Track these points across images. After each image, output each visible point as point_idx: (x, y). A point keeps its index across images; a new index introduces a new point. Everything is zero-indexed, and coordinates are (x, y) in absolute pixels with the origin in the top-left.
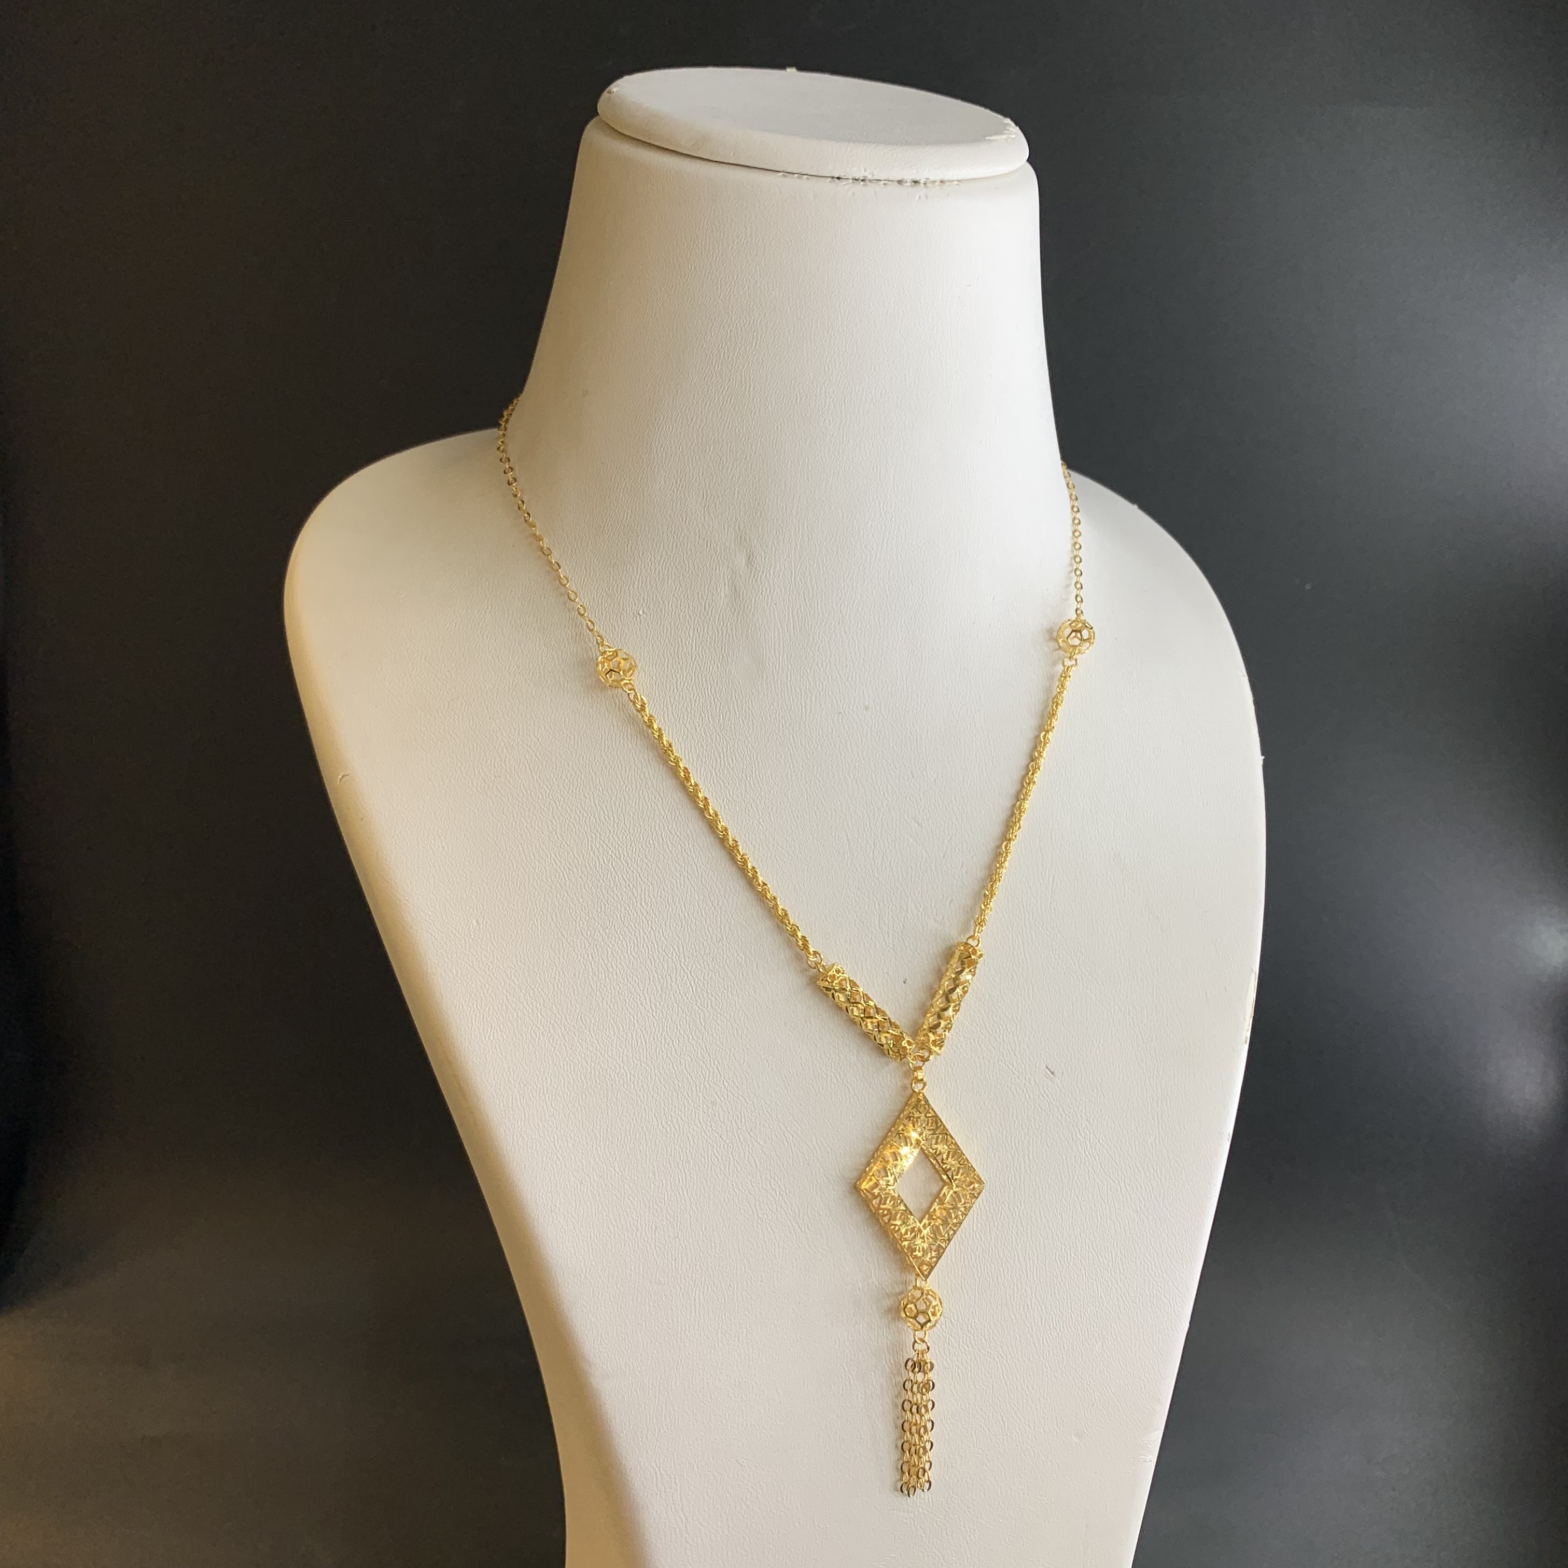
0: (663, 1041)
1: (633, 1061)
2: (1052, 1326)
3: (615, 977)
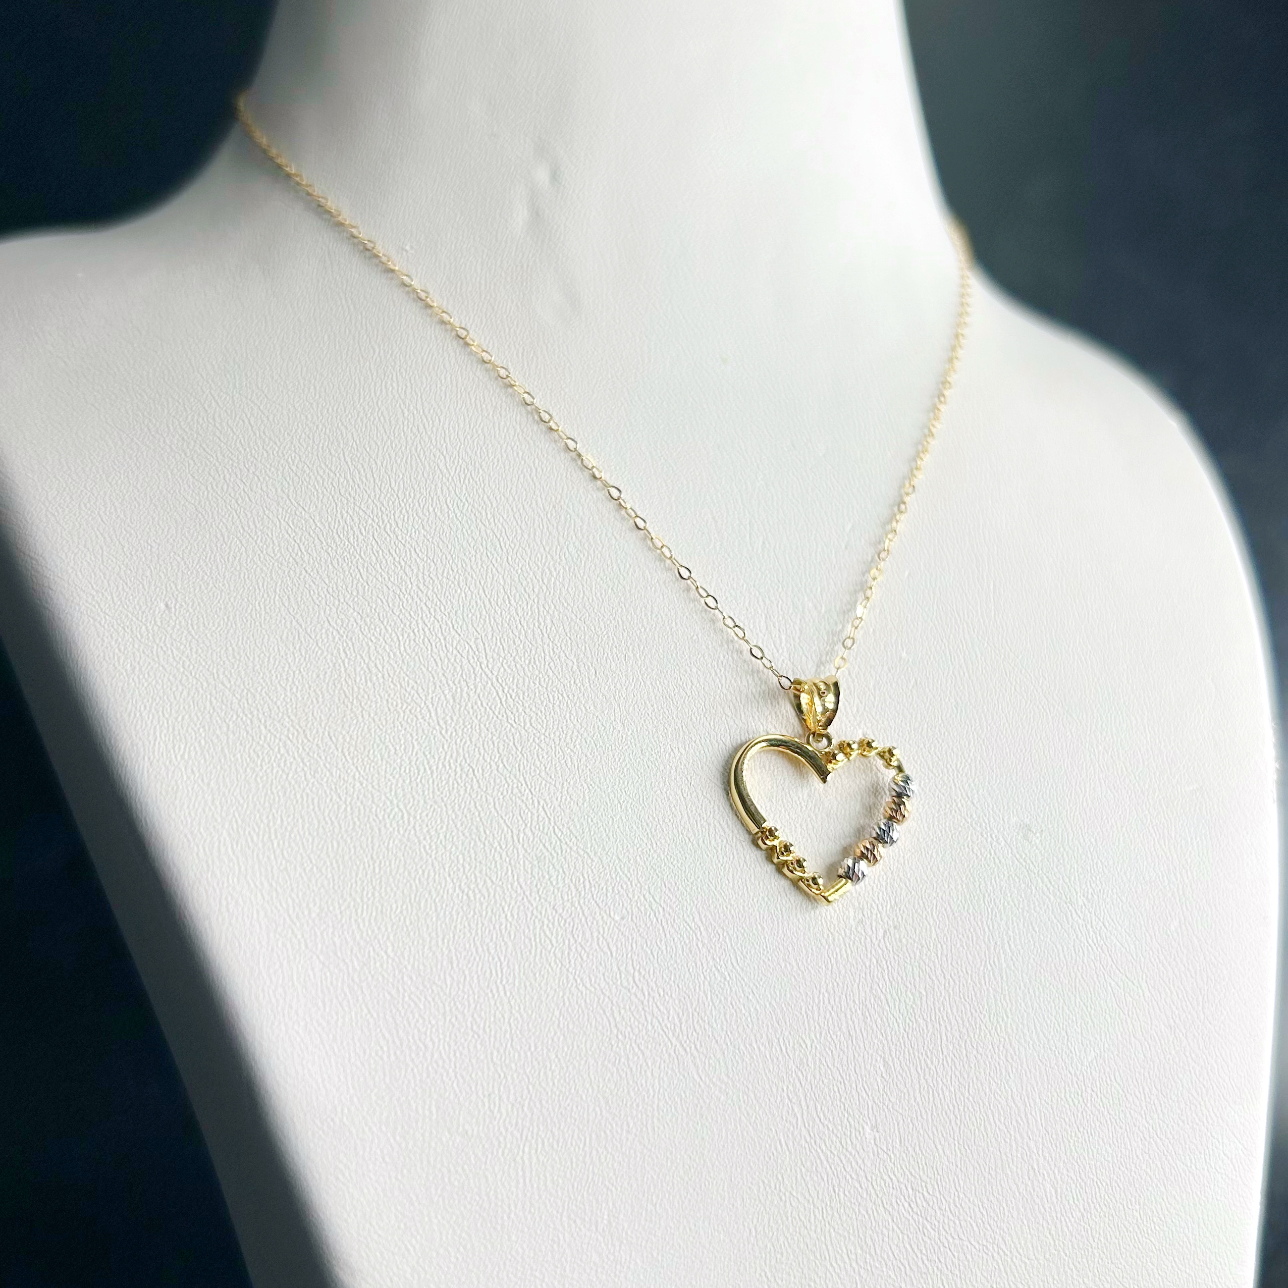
0: (458, 769)
1: (413, 797)
2: (1071, 1202)
3: (381, 680)
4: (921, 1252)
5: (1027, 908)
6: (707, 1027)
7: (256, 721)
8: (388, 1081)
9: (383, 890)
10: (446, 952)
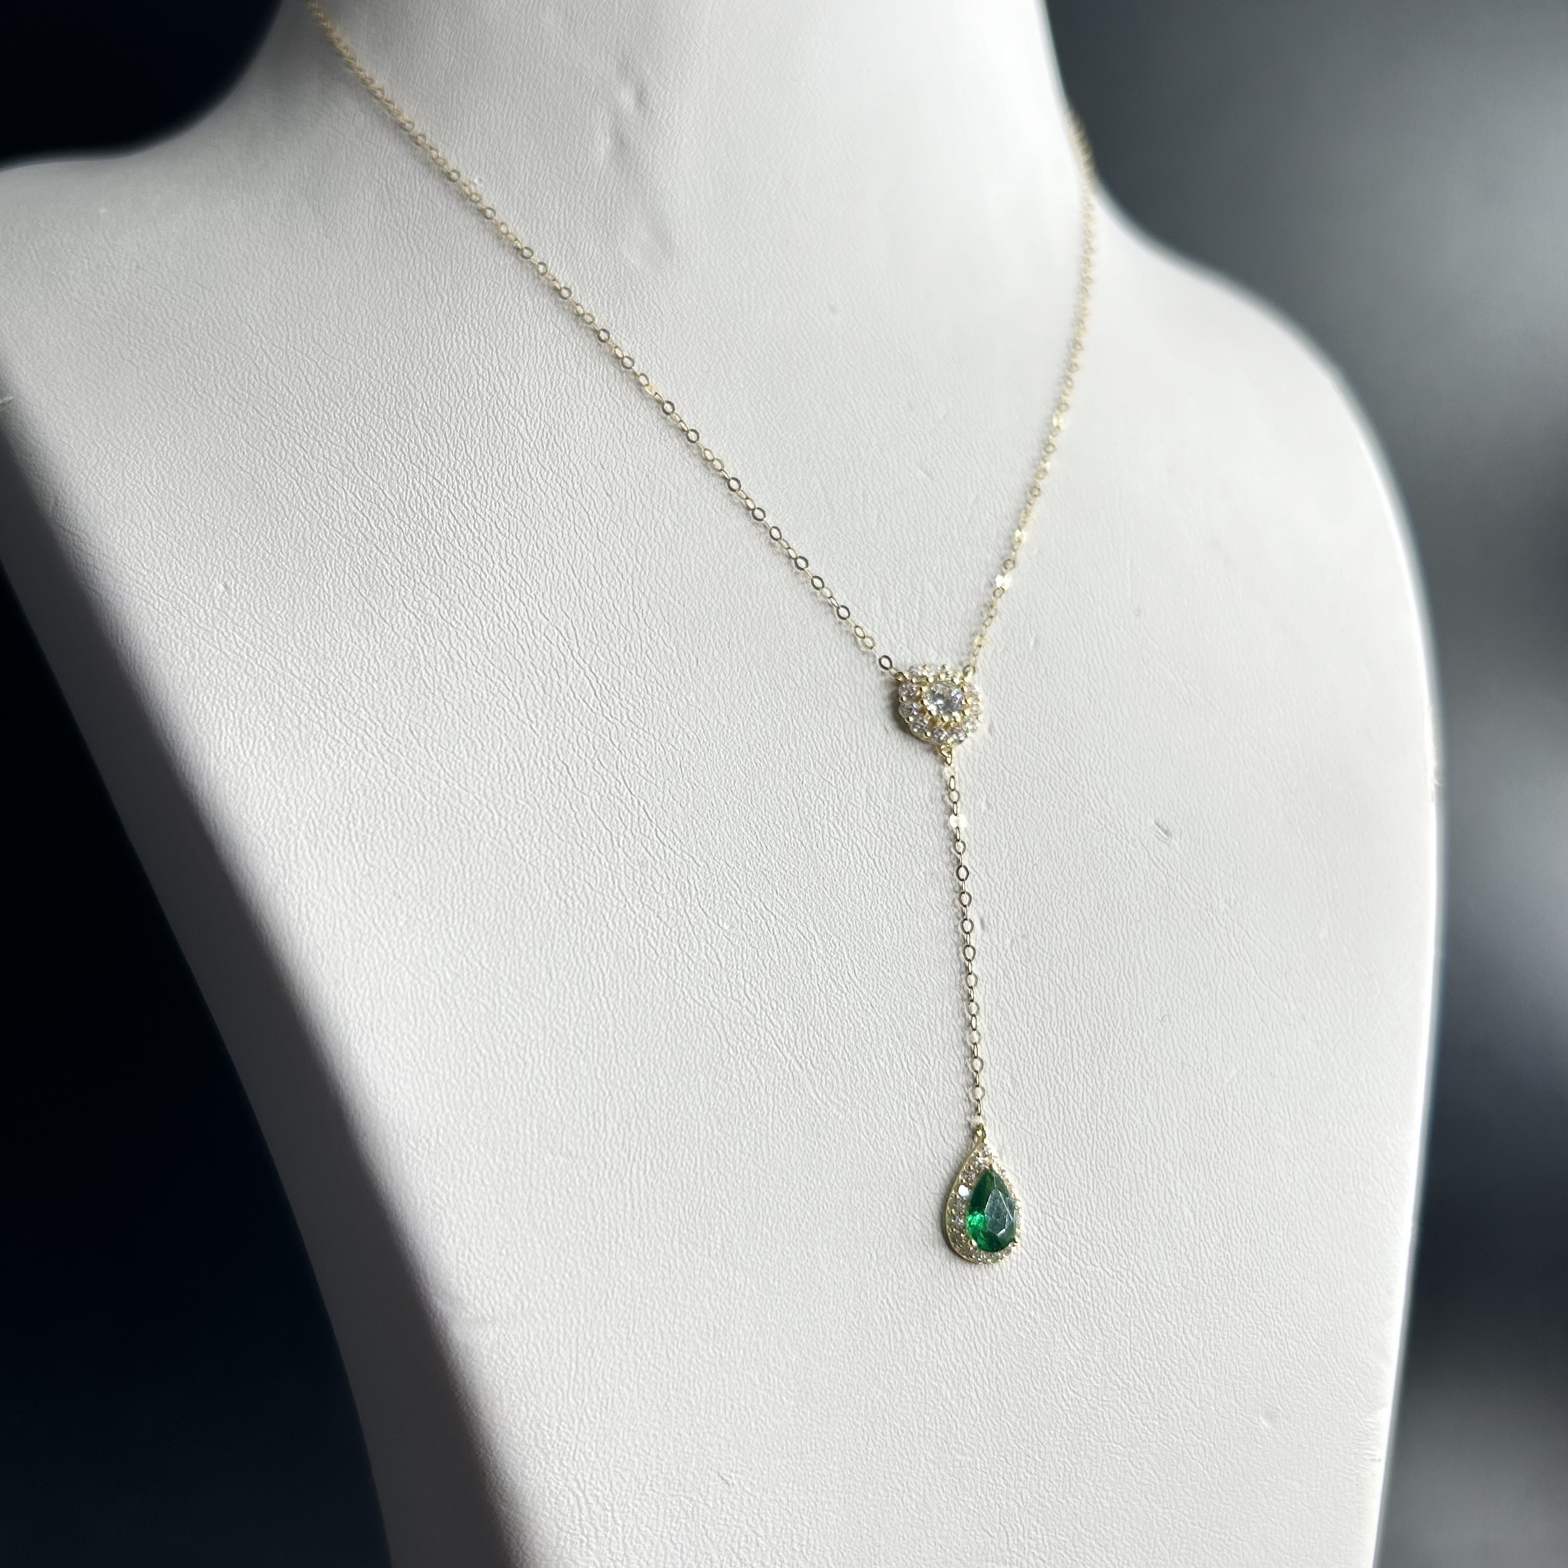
4: (1052, 1278)
5: (1164, 915)
6: (823, 1041)
7: (330, 715)
8: (485, 1099)
9: (474, 897)
10: (545, 963)
